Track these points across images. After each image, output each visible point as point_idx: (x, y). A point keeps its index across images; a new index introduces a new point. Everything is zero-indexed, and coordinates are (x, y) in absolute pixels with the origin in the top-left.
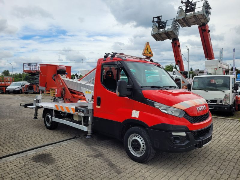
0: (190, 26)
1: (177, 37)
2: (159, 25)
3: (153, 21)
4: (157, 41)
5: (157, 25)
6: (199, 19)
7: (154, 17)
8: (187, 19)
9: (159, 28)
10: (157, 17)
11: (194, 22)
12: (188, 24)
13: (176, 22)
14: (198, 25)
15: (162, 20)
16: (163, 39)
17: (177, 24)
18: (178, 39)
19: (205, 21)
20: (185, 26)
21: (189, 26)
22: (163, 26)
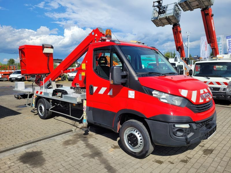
0: (193, 10)
1: (178, 22)
2: (160, 9)
3: (154, 6)
4: (157, 26)
5: (158, 9)
6: (203, 2)
7: (154, 1)
8: (190, 3)
9: (160, 13)
10: (157, 2)
11: (197, 5)
12: (191, 8)
13: (177, 6)
14: (201, 9)
15: (163, 5)
16: (163, 25)
17: (179, 9)
18: (179, 24)
19: (208, 4)
20: (187, 10)
21: (191, 10)
22: (164, 10)
